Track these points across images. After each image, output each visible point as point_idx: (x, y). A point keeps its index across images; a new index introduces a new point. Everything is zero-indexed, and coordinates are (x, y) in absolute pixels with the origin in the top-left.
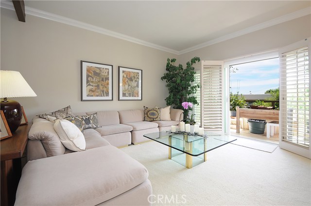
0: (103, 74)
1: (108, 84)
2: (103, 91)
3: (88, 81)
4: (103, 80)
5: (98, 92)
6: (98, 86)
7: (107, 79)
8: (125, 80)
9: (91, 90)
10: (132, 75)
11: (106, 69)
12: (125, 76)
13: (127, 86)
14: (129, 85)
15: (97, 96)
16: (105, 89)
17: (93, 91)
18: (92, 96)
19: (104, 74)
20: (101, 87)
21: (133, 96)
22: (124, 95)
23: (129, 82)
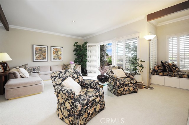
1: (46, 54)
2: (43, 57)
3: (36, 53)
4: (43, 52)
7: (46, 52)
8: (54, 52)
10: (58, 50)
11: (45, 48)
12: (54, 50)
13: (55, 55)
14: (56, 54)
15: (40, 59)
17: (38, 57)
18: (38, 59)
19: (44, 50)
20: (42, 55)
21: (58, 59)
22: (54, 59)
23: (56, 53)
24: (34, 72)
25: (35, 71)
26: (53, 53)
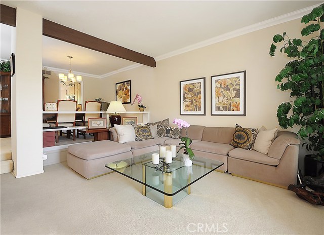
0: (195, 89)
1: (200, 98)
2: (196, 106)
3: (184, 98)
4: (195, 95)
5: (191, 107)
6: (192, 101)
7: (200, 93)
8: (219, 90)
9: (187, 106)
10: (229, 82)
11: (198, 83)
12: (219, 86)
13: (221, 98)
14: (224, 96)
15: (191, 110)
16: (197, 103)
17: (188, 107)
18: (187, 111)
19: (197, 89)
20: (194, 102)
21: (229, 110)
22: (218, 109)
23: (225, 92)
24: (166, 135)
25: (169, 135)
26: (217, 92)
